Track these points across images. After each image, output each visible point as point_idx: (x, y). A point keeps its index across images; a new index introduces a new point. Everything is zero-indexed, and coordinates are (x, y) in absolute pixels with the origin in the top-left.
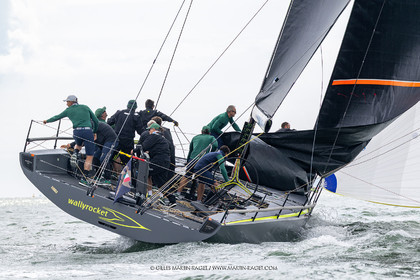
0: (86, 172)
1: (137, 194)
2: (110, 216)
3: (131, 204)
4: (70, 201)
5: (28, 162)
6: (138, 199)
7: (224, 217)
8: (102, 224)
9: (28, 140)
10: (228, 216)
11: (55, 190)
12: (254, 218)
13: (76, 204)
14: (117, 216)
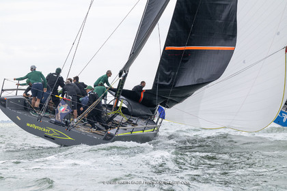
0: (36, 108)
1: (66, 120)
2: (51, 132)
3: (63, 125)
4: (28, 125)
5: (3, 103)
6: (66, 122)
7: (117, 131)
8: (46, 137)
9: (2, 90)
10: (119, 131)
11: (19, 118)
12: (131, 132)
13: (31, 126)
14: (55, 132)
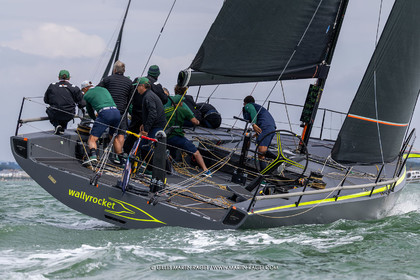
1: (154, 181)
2: (118, 208)
4: (71, 193)
5: (21, 148)
7: (252, 205)
8: (109, 218)
9: (20, 122)
11: (52, 180)
12: (297, 204)
13: (78, 195)
14: (125, 207)
